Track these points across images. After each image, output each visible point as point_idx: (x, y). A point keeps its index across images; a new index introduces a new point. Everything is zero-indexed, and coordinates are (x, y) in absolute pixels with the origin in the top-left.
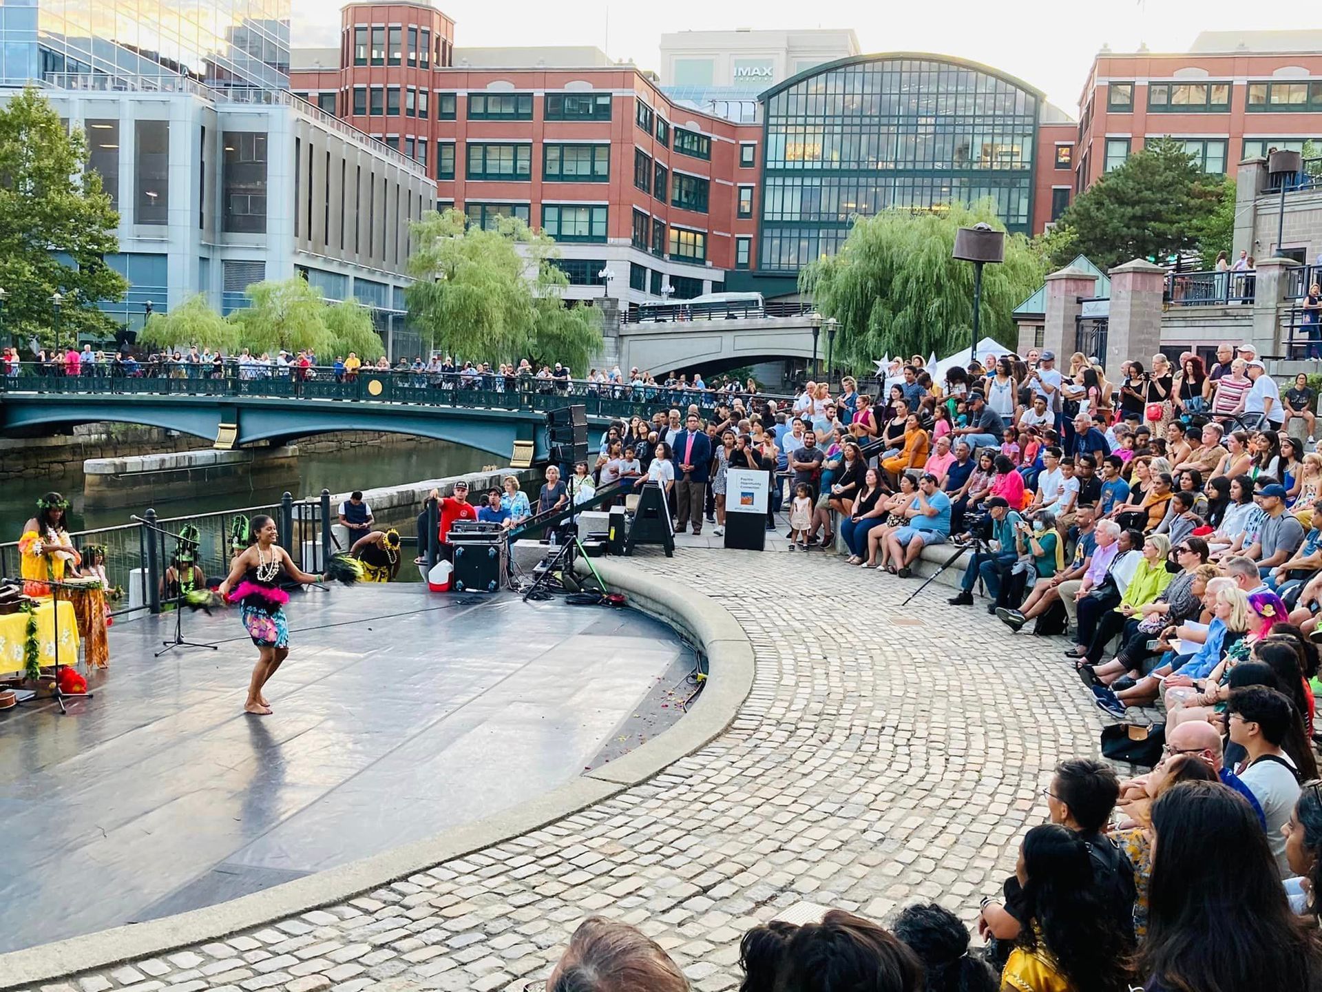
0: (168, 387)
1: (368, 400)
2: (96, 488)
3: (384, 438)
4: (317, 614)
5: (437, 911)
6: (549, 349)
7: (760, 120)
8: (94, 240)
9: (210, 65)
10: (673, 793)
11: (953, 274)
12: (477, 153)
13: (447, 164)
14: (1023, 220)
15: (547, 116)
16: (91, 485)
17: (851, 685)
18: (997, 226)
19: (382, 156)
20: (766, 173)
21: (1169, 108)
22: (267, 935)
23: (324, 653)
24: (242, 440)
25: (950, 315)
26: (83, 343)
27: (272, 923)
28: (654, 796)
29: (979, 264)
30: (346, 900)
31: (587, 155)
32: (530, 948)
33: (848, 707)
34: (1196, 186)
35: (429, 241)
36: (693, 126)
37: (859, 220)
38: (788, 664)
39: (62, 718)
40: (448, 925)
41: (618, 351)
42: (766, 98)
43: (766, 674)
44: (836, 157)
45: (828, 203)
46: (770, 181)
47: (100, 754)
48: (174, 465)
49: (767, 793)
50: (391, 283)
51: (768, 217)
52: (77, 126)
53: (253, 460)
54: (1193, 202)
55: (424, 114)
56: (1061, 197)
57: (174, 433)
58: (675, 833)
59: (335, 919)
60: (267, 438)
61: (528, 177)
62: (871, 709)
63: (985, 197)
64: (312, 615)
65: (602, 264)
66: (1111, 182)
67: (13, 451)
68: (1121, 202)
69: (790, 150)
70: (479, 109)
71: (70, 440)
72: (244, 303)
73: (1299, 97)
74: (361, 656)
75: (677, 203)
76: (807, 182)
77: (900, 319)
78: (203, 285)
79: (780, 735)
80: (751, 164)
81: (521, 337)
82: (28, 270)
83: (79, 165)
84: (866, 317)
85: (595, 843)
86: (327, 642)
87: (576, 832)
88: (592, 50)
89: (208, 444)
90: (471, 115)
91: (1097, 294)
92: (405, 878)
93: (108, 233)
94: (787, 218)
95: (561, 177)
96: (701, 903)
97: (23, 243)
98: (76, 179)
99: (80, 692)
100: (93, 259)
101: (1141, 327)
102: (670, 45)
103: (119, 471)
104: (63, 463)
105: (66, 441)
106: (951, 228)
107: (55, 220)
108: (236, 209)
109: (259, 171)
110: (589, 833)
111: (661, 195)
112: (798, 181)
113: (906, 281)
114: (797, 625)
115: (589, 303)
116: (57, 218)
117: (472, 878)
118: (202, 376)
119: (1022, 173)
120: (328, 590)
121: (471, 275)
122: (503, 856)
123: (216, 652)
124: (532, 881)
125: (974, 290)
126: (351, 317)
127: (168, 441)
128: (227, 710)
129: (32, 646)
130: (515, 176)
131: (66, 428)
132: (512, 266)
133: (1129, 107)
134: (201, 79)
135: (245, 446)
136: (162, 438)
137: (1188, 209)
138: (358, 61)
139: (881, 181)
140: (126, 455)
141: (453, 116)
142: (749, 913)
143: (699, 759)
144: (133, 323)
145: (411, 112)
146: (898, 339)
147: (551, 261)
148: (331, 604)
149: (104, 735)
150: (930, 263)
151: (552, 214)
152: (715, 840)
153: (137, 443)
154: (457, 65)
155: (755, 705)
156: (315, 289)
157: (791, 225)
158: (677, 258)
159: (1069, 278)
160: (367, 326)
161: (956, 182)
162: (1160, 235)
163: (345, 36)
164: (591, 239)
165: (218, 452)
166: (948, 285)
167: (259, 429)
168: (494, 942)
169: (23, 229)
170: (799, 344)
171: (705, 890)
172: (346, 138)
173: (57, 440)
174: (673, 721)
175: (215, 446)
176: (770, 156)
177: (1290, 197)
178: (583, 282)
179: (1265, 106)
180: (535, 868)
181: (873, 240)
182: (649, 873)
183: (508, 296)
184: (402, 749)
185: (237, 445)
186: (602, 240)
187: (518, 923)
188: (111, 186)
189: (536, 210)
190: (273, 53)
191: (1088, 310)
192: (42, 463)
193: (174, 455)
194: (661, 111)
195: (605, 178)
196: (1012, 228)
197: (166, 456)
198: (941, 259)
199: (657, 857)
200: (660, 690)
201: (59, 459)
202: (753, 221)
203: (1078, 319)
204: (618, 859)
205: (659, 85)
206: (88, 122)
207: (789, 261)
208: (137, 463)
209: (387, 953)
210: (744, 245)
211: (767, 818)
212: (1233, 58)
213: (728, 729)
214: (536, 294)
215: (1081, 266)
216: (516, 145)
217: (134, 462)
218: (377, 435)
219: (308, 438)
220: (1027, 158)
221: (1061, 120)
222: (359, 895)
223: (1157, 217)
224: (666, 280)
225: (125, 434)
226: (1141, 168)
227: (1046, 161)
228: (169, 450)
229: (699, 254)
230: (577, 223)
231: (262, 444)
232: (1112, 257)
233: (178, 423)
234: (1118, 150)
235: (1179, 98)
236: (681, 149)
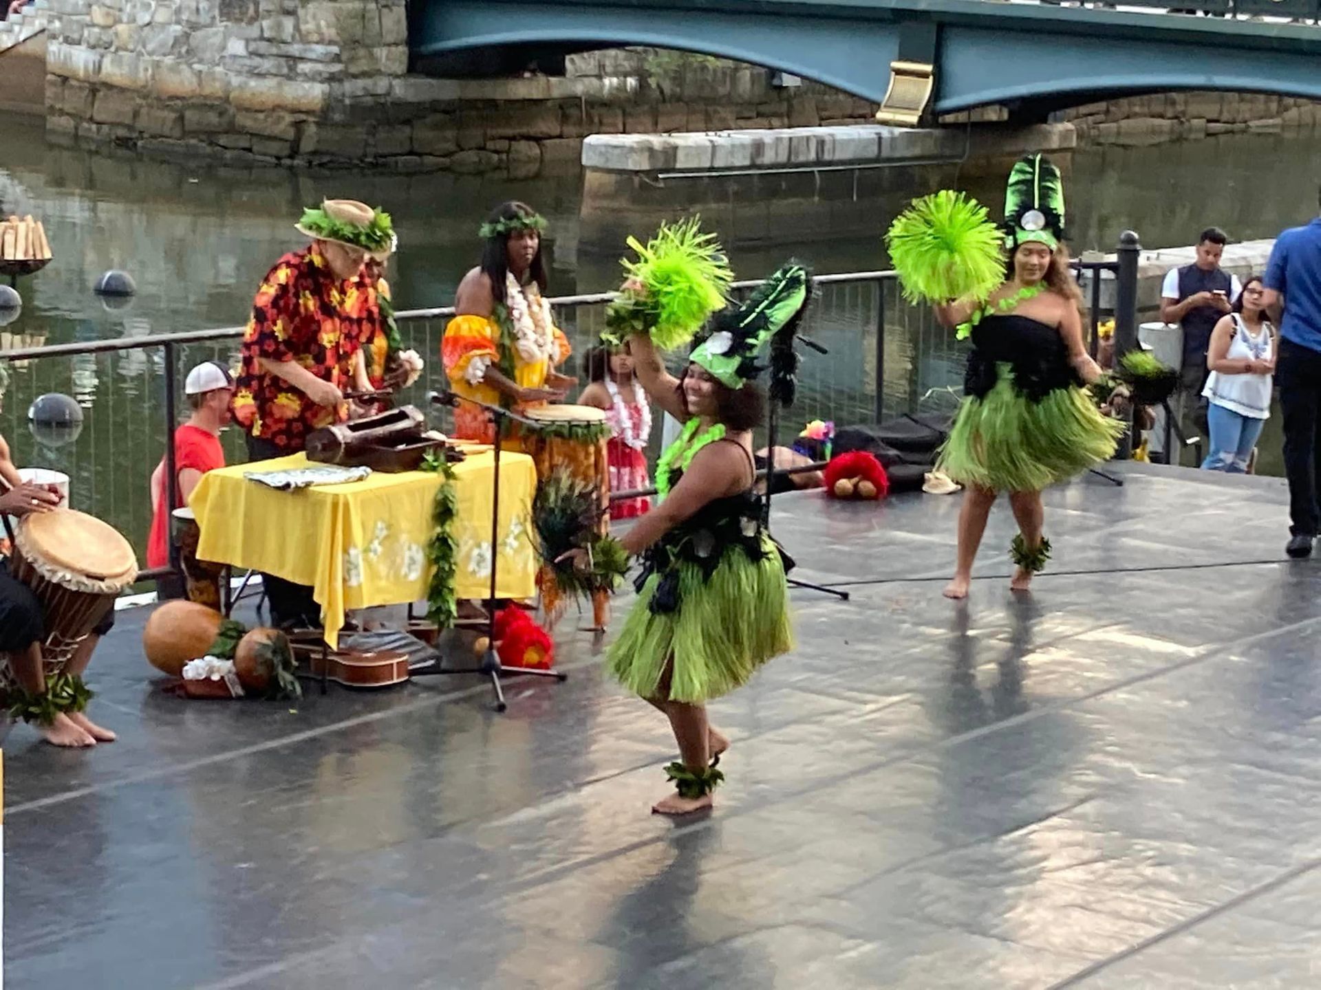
1: (1256, 13)
2: (605, 203)
3: (1293, 113)
4: (1091, 538)
16: (596, 196)
23: (1098, 635)
24: (946, 104)
39: (497, 719)
47: (577, 811)
48: (783, 158)
57: (788, 81)
60: (1002, 103)
64: (1079, 540)
67: (434, 107)
71: (556, 87)
74: (1190, 652)
86: (1107, 610)
89: (863, 110)
99: (540, 665)
103: (660, 165)
104: (538, 139)
105: (549, 86)
120: (1120, 484)
123: (843, 606)
127: (774, 100)
128: (864, 744)
129: (441, 549)
135: (949, 118)
136: (760, 90)
140: (678, 130)
148: (1128, 517)
149: (591, 768)
153: (704, 103)
165: (885, 132)
173: (529, 86)
175: (880, 115)
184: (1276, 893)
185: (931, 117)
192: (493, 138)
193: (786, 133)
197: (767, 135)
201: (533, 131)
208: (699, 149)
217: (694, 146)
218: (1274, 106)
219: (1102, 105)
225: (678, 78)
228: (775, 122)
231: (992, 115)
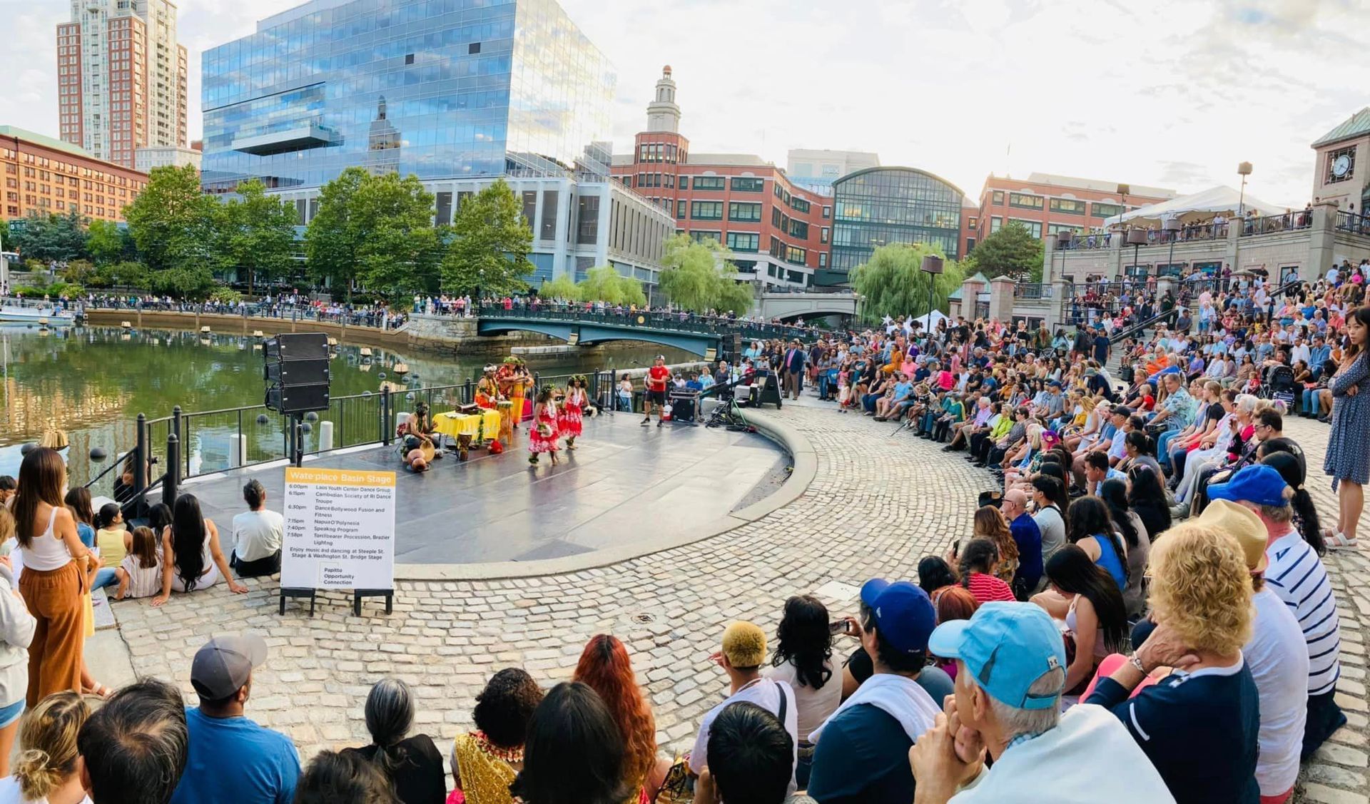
0: (549, 315)
1: (638, 326)
5: (652, 576)
6: (727, 304)
7: (832, 195)
8: (523, 247)
9: (576, 164)
10: (772, 526)
11: (922, 278)
12: (696, 207)
13: (682, 211)
14: (954, 253)
15: (732, 189)
17: (863, 475)
18: (942, 255)
19: (651, 207)
20: (835, 221)
21: (1018, 206)
22: (572, 577)
24: (580, 342)
25: (919, 297)
26: (515, 294)
27: (575, 572)
28: (762, 527)
29: (933, 274)
30: (609, 565)
31: (751, 207)
32: (697, 598)
33: (862, 486)
34: (1029, 243)
35: (671, 249)
36: (801, 197)
37: (877, 248)
38: (833, 465)
40: (657, 583)
41: (761, 306)
42: (836, 184)
43: (823, 470)
44: (868, 215)
45: (863, 239)
46: (836, 226)
48: (550, 351)
49: (818, 528)
50: (652, 269)
51: (835, 244)
52: (519, 194)
53: (585, 351)
54: (1028, 251)
55: (672, 187)
56: (971, 243)
57: (551, 337)
58: (770, 546)
59: (603, 574)
60: (591, 341)
61: (721, 218)
62: (873, 487)
63: (937, 241)
65: (755, 263)
66: (993, 238)
67: (482, 342)
68: (998, 248)
69: (846, 211)
70: (698, 184)
71: (506, 338)
72: (585, 277)
73: (1072, 207)
75: (793, 234)
76: (854, 227)
77: (896, 297)
78: (567, 269)
79: (827, 499)
80: (828, 217)
81: (713, 298)
82: (494, 261)
83: (518, 212)
84: (879, 295)
85: (730, 549)
87: (723, 543)
88: (755, 157)
89: (565, 342)
90: (695, 188)
91: (985, 291)
92: (638, 558)
93: (528, 244)
94: (844, 244)
95: (737, 219)
96: (782, 581)
97: (493, 249)
98: (517, 219)
99: (502, 451)
100: (521, 255)
101: (1004, 306)
102: (794, 155)
103: (526, 353)
104: (502, 348)
105: (504, 338)
106: (921, 255)
107: (507, 238)
108: (584, 233)
109: (594, 214)
110: (729, 544)
111: (785, 230)
112: (850, 227)
113: (899, 279)
114: (839, 445)
115: (748, 282)
116: (507, 237)
117: (671, 561)
118: (563, 312)
119: (954, 230)
121: (692, 267)
122: (686, 551)
124: (700, 565)
125: (931, 285)
126: (632, 285)
127: (548, 340)
129: (481, 429)
130: (714, 218)
131: (505, 332)
132: (711, 263)
133: (1002, 203)
134: (573, 171)
135: (581, 344)
136: (546, 339)
137: (1026, 254)
138: (642, 161)
139: (889, 229)
140: (529, 346)
141: (686, 188)
142: (806, 587)
143: (786, 510)
144: (536, 286)
145: (666, 186)
146: (894, 308)
147: (730, 261)
150: (911, 271)
151: (732, 237)
152: (791, 550)
153: (534, 341)
154: (689, 163)
155: (816, 485)
156: (616, 271)
157: (846, 247)
158: (791, 261)
159: (973, 283)
160: (640, 290)
161: (925, 233)
162: (1014, 265)
163: (638, 149)
164: (750, 250)
165: (569, 346)
166: (919, 282)
167: (588, 337)
168: (679, 594)
169: (494, 242)
170: (847, 308)
171: (784, 575)
172: (635, 199)
173: (500, 338)
174: (775, 490)
175: (568, 343)
176: (837, 213)
177: (1067, 252)
178: (745, 271)
179: (1058, 210)
180: (702, 559)
181: (883, 258)
182: (757, 565)
183: (708, 278)
185: (578, 344)
186: (756, 251)
187: (691, 585)
188: (531, 222)
189: (724, 235)
190: (604, 158)
191: (981, 298)
192: (494, 348)
193: (551, 347)
194: (787, 188)
195: (759, 220)
196: (949, 257)
197: (547, 347)
198: (916, 270)
199: (762, 558)
200: (770, 476)
201: (501, 346)
202: (828, 245)
203: (977, 302)
204: (742, 557)
205: (787, 175)
206: (524, 193)
207: (844, 265)
209: (626, 594)
210: (823, 257)
211: (818, 540)
212: (1044, 186)
213: (802, 495)
214: (722, 277)
215: (979, 277)
216: (716, 203)
217: (533, 349)
220: (957, 223)
221: (972, 206)
222: (615, 563)
223: (1012, 256)
224: (785, 273)
225: (529, 336)
226: (1005, 232)
227: (965, 226)
228: (548, 345)
229: (802, 260)
230: (743, 242)
231: (589, 344)
232: (993, 273)
233: (554, 332)
234: (996, 223)
235: (1023, 202)
236: (795, 208)
